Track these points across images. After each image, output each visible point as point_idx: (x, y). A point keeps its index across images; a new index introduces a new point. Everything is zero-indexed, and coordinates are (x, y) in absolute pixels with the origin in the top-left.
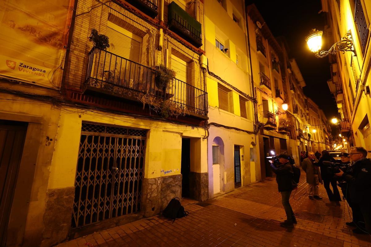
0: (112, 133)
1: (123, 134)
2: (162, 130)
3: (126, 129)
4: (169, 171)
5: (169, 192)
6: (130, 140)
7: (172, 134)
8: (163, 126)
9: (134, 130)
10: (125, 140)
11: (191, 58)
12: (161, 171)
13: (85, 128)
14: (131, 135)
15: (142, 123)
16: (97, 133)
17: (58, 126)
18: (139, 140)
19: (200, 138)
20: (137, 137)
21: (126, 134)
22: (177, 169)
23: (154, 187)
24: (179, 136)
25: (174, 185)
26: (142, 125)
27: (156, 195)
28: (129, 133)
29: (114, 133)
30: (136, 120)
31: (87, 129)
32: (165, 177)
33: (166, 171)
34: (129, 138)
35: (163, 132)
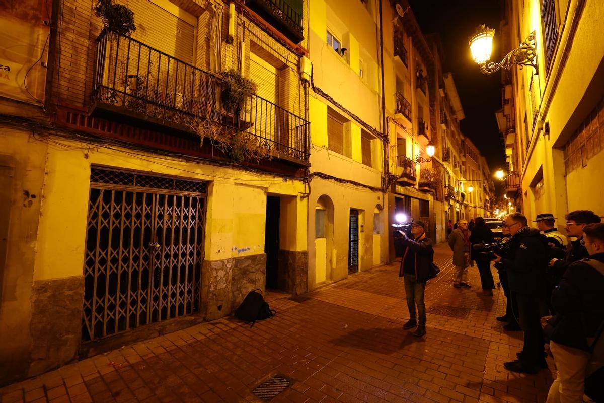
0: (147, 186)
1: (167, 188)
2: (233, 182)
3: (172, 180)
4: (245, 248)
5: (245, 281)
6: (179, 198)
7: (251, 189)
8: (236, 177)
9: (185, 182)
10: (171, 198)
11: (285, 61)
12: (233, 250)
13: (97, 177)
14: (181, 189)
15: (199, 171)
16: (119, 185)
17: (46, 172)
18: (194, 199)
19: (296, 197)
20: (191, 194)
21: (172, 189)
22: (259, 246)
23: (221, 273)
24: (262, 192)
25: (254, 270)
26: (200, 173)
27: (224, 286)
28: (177, 186)
29: (151, 186)
30: (188, 164)
31: (102, 178)
32: (238, 258)
33: (240, 249)
34: (177, 195)
35: (235, 186)
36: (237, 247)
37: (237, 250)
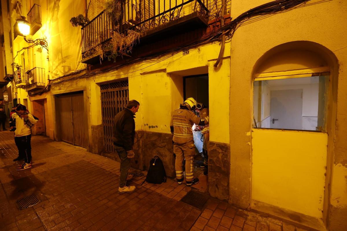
0: (112, 88)
3: (119, 82)
4: (154, 125)
9: (124, 82)
16: (106, 90)
22: (165, 126)
25: (160, 145)
26: (122, 74)
32: (148, 132)
33: (151, 125)
34: (122, 90)
35: (142, 76)
36: (148, 124)
37: (148, 126)
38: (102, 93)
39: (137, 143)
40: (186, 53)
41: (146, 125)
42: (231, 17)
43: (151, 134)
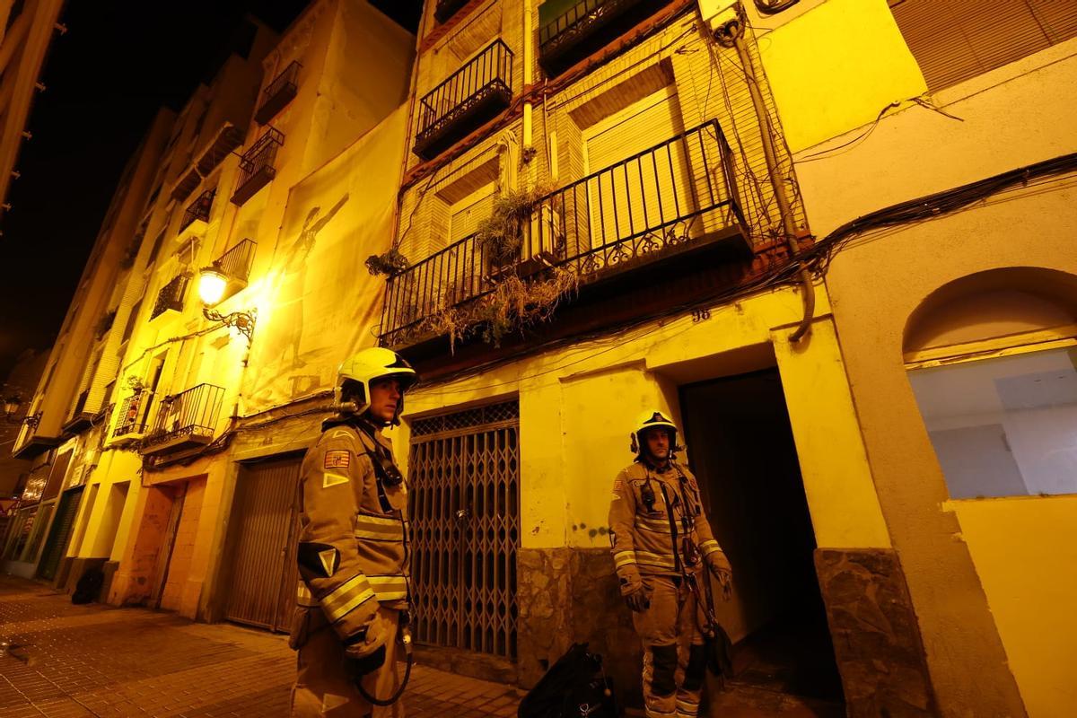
0: (455, 427)
3: (479, 410)
6: (491, 436)
8: (558, 366)
9: (496, 407)
12: (575, 528)
14: (491, 420)
15: (497, 382)
16: (431, 435)
18: (512, 432)
20: (505, 424)
21: (481, 423)
23: (540, 580)
27: (548, 612)
28: (486, 417)
29: (458, 427)
32: (587, 549)
33: (596, 527)
34: (488, 430)
35: (565, 385)
36: (585, 523)
37: (587, 530)
38: (414, 447)
39: (546, 592)
40: (701, 318)
41: (578, 527)
42: (813, 234)
43: (599, 555)
